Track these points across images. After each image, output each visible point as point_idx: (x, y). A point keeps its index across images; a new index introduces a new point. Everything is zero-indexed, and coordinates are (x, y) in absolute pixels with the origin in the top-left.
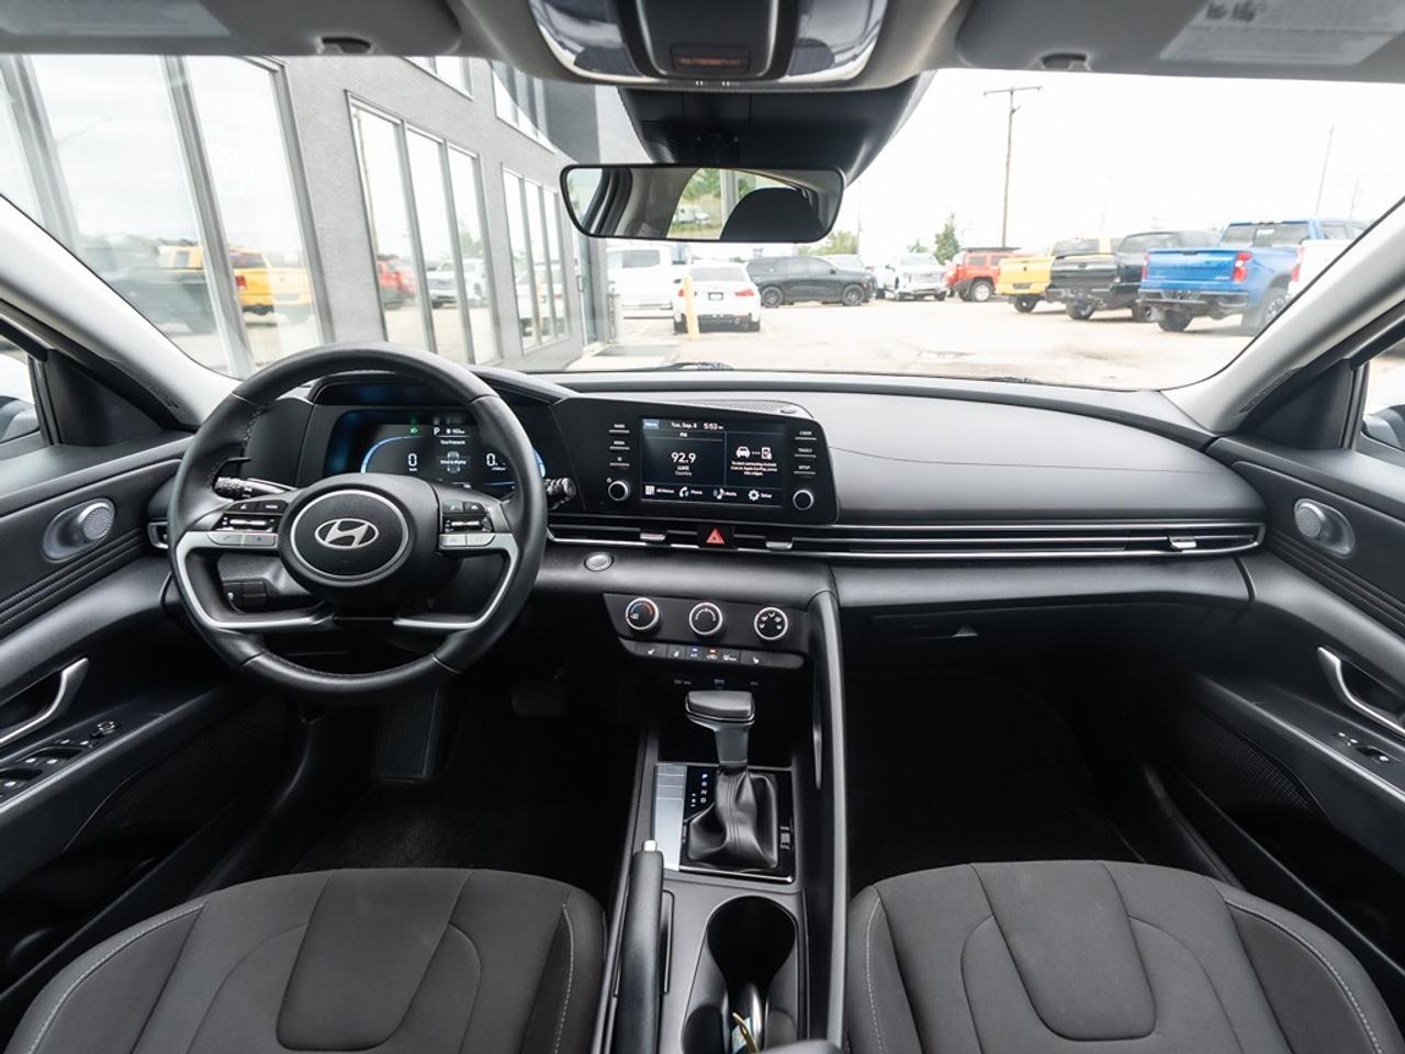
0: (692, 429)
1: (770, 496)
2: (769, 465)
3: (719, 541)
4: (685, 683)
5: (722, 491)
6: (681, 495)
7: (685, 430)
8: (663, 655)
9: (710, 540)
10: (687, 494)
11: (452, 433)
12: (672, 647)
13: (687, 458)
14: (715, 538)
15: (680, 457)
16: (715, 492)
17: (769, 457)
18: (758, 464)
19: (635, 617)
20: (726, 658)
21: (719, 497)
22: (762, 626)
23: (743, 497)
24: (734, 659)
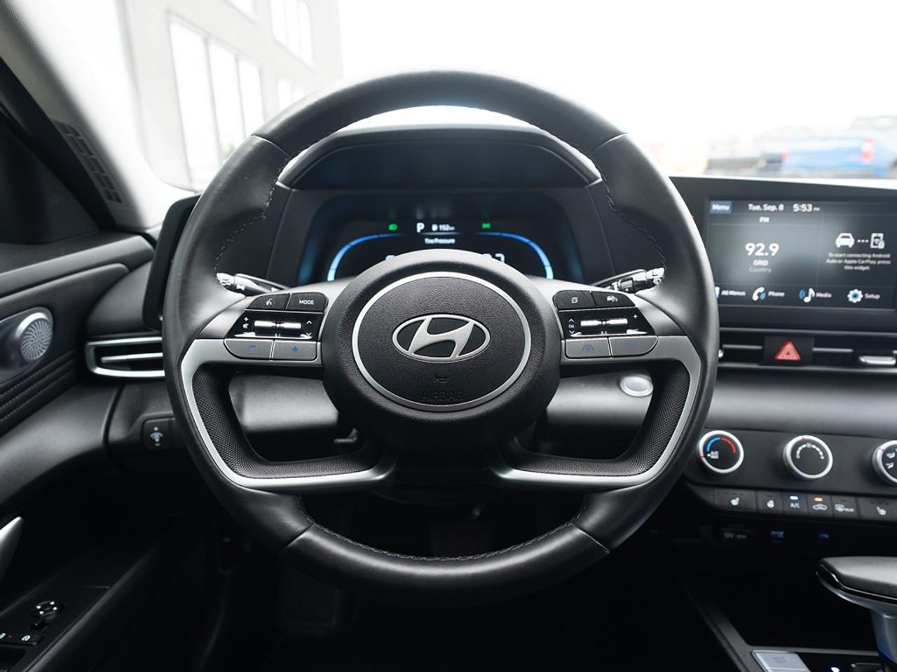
0: (777, 212)
1: (877, 297)
2: (880, 256)
3: (794, 356)
4: (739, 536)
5: (811, 291)
6: (755, 298)
7: (767, 213)
8: (753, 506)
9: (782, 356)
10: (763, 297)
11: (438, 230)
12: (761, 495)
13: (766, 250)
14: (789, 353)
15: (757, 249)
16: (802, 293)
17: (881, 245)
18: (865, 255)
19: (714, 455)
20: (840, 508)
21: (807, 300)
22: (891, 466)
23: (840, 298)
24: (852, 510)
